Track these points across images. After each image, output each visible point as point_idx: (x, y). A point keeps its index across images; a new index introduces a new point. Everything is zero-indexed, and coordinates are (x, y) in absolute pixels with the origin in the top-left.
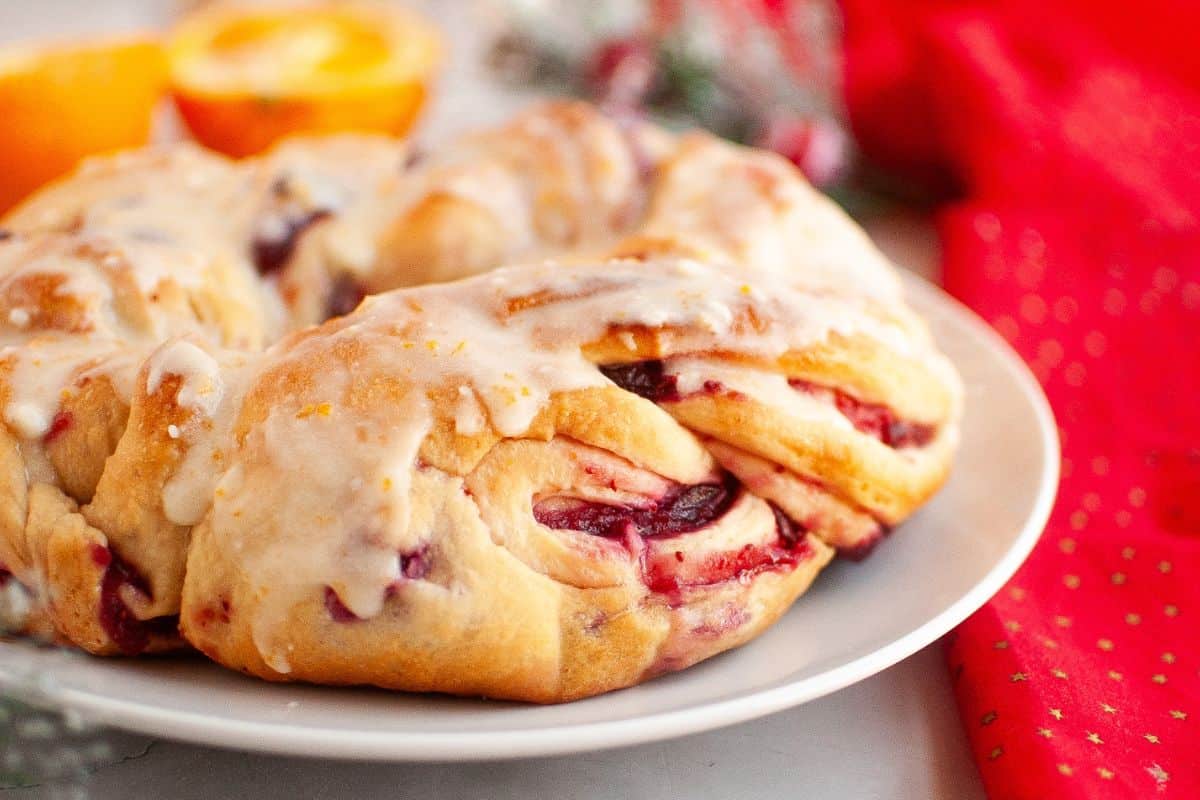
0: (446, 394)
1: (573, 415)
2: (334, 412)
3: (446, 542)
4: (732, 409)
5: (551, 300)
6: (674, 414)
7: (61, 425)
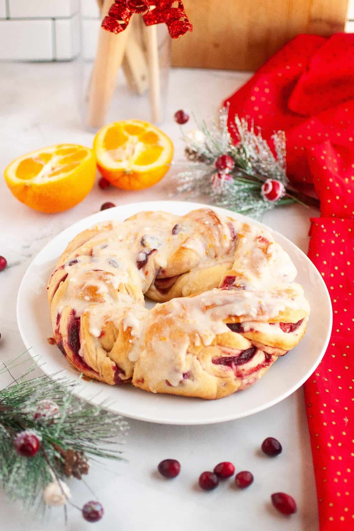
0: (193, 335)
1: (221, 341)
2: (168, 340)
3: (193, 371)
4: (256, 336)
5: (215, 306)
6: (243, 335)
7: (103, 334)
